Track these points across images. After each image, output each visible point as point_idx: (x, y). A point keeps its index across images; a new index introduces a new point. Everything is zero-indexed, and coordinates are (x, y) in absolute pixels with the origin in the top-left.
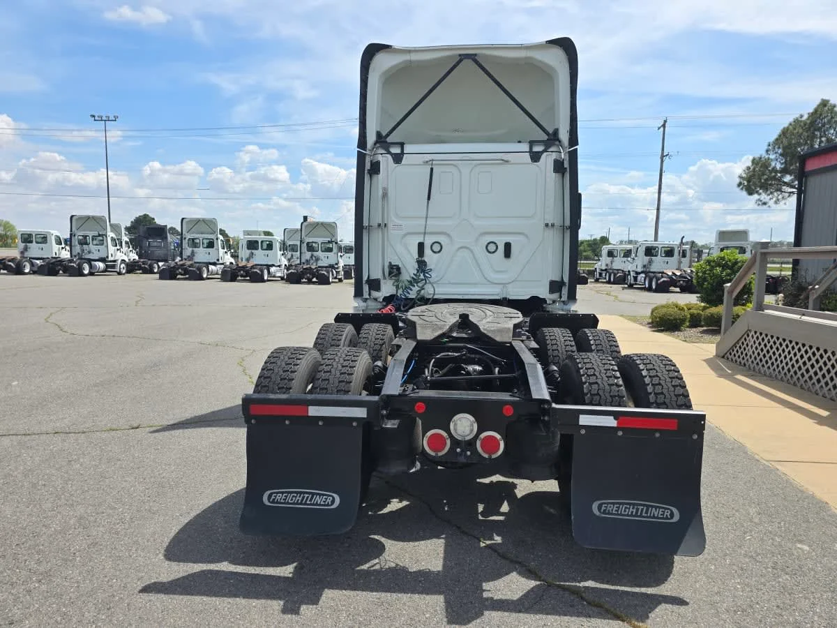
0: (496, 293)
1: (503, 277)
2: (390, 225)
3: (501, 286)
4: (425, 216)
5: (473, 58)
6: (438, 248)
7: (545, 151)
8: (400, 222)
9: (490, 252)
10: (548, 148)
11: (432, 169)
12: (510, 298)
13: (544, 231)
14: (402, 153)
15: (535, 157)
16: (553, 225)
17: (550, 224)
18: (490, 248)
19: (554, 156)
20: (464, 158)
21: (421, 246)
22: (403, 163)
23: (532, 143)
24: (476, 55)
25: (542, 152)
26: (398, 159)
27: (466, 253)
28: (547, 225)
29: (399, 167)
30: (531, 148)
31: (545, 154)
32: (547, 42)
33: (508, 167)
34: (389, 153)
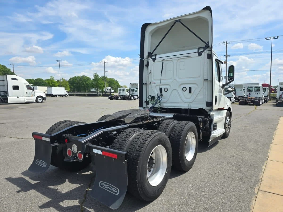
0: (187, 106)
1: (189, 100)
2: (152, 83)
3: (188, 104)
4: (160, 79)
5: (179, 21)
6: (166, 90)
7: (204, 51)
8: (154, 81)
9: (184, 91)
10: (205, 50)
11: (163, 63)
12: (191, 108)
13: (204, 82)
14: (155, 58)
15: (200, 54)
16: (207, 80)
17: (206, 80)
18: (184, 89)
19: (207, 52)
20: (175, 57)
21: (161, 90)
22: (156, 61)
23: (199, 49)
24: (180, 20)
25: (202, 52)
26: (154, 60)
27: (175, 91)
28: (205, 80)
29: (155, 63)
30: (198, 51)
31: (204, 52)
32: (203, 9)
33: (189, 59)
34: (152, 58)
